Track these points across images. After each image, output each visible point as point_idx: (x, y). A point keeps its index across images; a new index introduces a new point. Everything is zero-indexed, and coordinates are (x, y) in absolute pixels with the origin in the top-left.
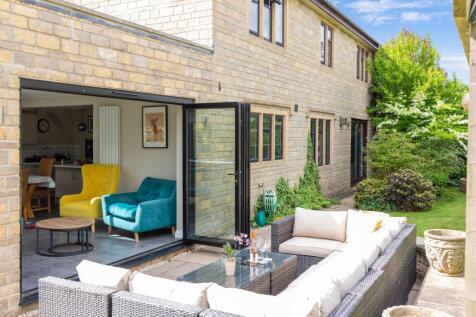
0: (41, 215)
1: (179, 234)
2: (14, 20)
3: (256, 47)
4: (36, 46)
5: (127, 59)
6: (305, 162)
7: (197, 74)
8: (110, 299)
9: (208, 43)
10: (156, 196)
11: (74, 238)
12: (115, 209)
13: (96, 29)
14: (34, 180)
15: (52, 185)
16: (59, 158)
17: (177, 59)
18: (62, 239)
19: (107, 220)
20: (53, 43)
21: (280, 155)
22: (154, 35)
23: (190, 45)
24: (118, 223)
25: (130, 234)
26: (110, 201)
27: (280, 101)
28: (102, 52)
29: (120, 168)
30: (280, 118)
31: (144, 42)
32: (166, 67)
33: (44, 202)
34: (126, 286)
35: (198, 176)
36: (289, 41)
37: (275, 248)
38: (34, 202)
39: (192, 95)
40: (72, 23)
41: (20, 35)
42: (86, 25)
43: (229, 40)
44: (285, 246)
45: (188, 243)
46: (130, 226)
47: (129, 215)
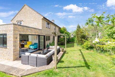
0: (22, 47)
1: (38, 49)
2: (18, 28)
3: (47, 29)
4: (21, 30)
5: (32, 31)
6: (52, 41)
7: (40, 32)
8: (28, 56)
9: (41, 29)
10: (36, 45)
11: (26, 50)
12: (31, 46)
13: (28, 28)
14: (21, 43)
15: (24, 44)
16: (24, 40)
17: (38, 31)
18: (25, 50)
19: (30, 48)
20: (23, 30)
21: (50, 40)
22: (35, 28)
23: (39, 29)
24: (31, 48)
25: (33, 49)
26: (30, 45)
27: (50, 34)
28: (29, 31)
29: (32, 42)
30: (50, 36)
31: (34, 29)
32: (36, 32)
33: (23, 46)
34: (30, 55)
35: (40, 43)
36: (51, 28)
37: (47, 50)
38: (21, 46)
39: (39, 34)
40: (25, 28)
41: (19, 29)
42: (27, 28)
43: (44, 28)
44: (48, 50)
45: (39, 50)
46: (33, 48)
47: (32, 47)
